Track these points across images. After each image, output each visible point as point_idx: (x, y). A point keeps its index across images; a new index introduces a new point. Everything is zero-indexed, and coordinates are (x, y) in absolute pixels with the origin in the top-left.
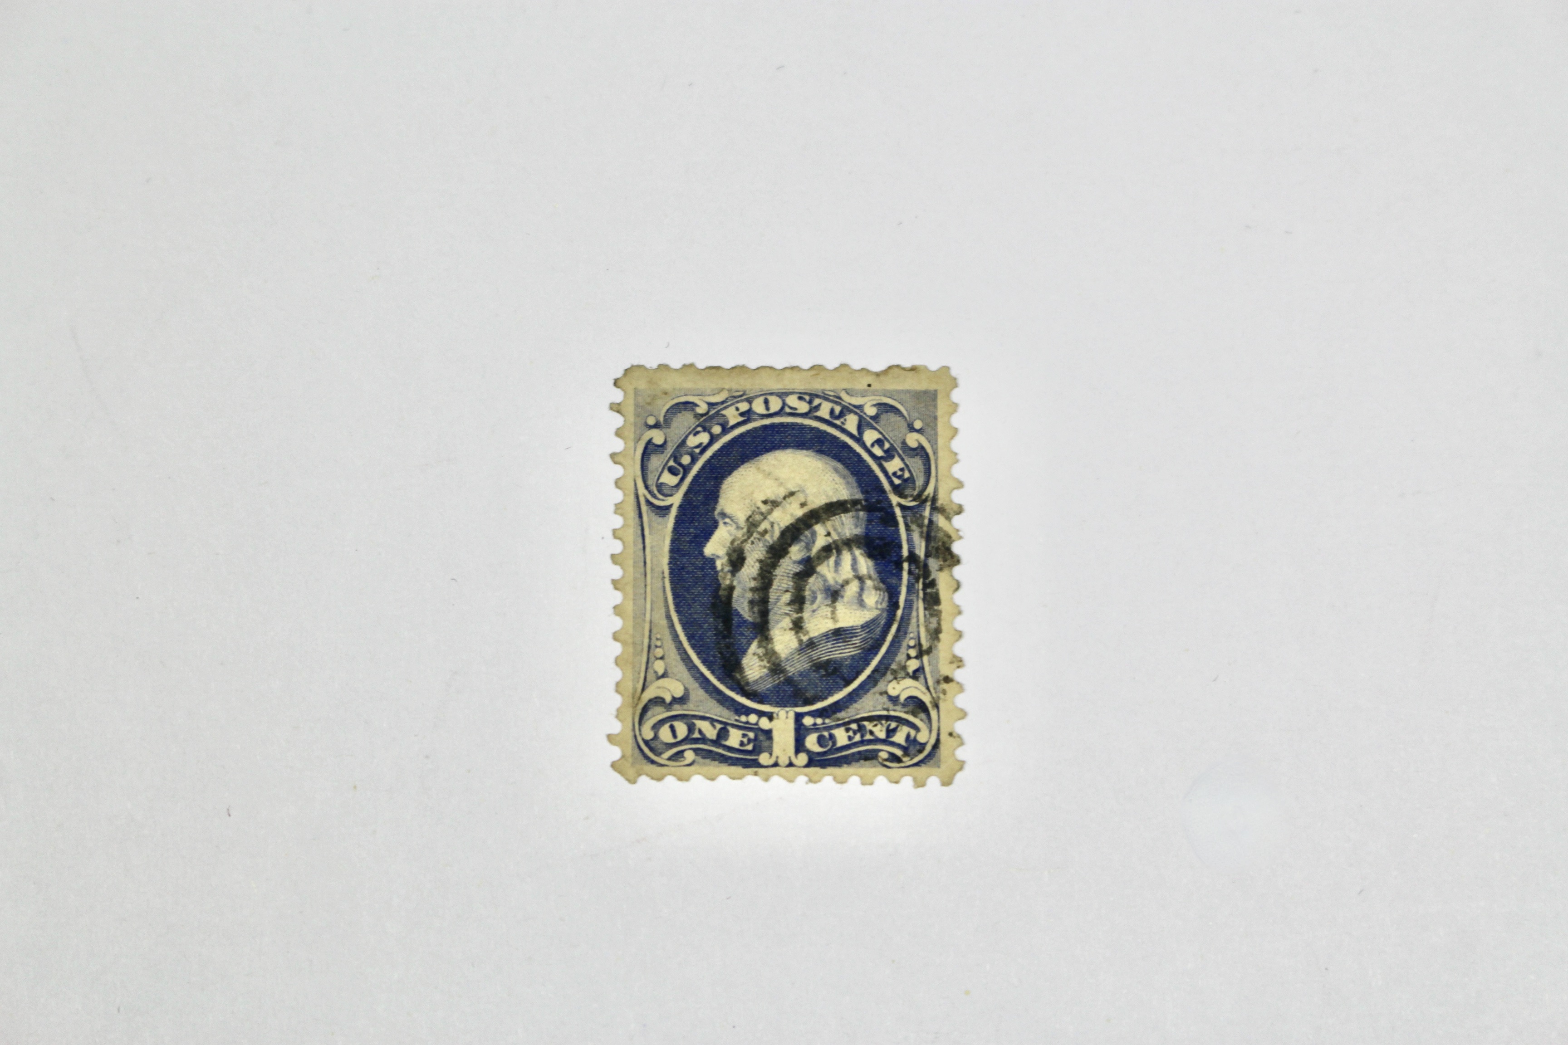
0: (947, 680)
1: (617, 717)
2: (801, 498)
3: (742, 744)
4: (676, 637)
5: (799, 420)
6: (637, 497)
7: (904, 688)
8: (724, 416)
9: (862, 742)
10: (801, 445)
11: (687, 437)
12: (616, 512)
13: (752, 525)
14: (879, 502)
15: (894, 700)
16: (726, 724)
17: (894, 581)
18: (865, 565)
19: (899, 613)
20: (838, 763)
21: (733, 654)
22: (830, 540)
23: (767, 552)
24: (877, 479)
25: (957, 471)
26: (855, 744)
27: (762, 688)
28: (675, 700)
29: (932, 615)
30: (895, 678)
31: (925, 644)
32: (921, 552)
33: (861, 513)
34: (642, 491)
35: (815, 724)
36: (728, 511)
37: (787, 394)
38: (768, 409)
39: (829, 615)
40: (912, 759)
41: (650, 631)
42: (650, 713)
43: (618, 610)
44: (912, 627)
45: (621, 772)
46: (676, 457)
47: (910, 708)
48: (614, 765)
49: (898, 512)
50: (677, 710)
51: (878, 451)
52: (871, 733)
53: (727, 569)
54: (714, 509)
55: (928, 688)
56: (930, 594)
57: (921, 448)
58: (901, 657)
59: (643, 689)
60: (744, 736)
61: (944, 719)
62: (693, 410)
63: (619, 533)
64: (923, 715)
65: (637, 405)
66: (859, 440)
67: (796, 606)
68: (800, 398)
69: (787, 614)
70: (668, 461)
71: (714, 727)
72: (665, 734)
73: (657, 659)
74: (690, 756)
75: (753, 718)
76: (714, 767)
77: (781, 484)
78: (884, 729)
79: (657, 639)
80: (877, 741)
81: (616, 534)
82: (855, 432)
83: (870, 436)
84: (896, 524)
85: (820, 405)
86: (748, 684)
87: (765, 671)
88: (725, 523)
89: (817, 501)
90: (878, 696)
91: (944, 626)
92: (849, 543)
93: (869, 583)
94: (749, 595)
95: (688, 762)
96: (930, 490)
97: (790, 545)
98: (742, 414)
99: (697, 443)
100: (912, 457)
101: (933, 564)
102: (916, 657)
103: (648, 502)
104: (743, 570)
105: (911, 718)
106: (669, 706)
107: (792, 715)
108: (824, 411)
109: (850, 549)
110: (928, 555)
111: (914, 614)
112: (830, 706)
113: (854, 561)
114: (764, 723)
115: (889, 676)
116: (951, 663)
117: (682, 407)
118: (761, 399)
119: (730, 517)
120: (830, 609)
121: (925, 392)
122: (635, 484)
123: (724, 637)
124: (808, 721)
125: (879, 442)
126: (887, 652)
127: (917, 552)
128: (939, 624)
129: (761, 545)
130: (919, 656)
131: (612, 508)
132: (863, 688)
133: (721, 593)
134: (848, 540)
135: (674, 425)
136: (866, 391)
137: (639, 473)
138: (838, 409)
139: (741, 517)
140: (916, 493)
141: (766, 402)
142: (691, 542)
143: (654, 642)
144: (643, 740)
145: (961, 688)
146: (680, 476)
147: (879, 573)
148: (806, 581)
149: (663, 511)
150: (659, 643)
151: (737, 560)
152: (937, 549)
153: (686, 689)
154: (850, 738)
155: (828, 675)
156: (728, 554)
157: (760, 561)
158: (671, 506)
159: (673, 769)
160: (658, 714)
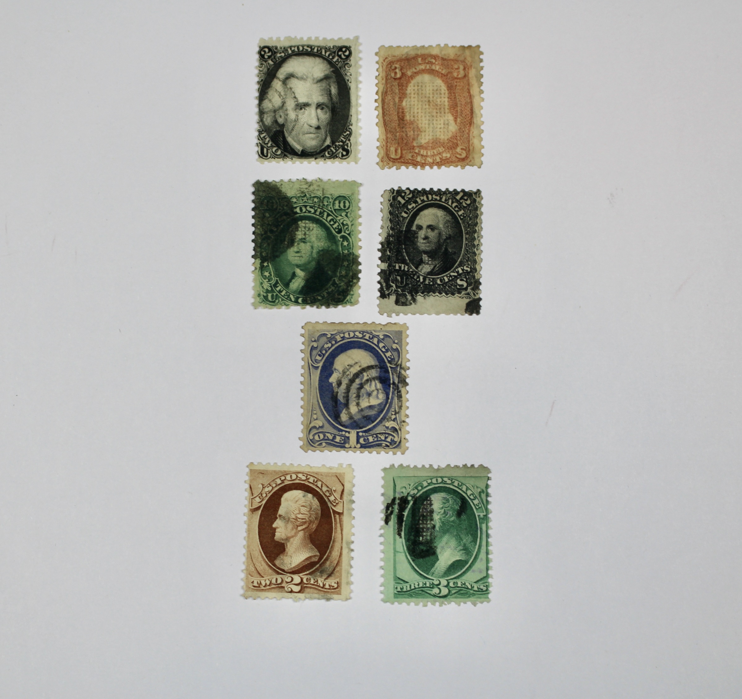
0: (404, 422)
1: (302, 432)
2: (359, 364)
3: (340, 441)
4: (320, 407)
5: (359, 340)
6: (309, 363)
7: (390, 424)
8: (336, 338)
9: (377, 441)
10: (359, 347)
11: (324, 345)
12: (302, 368)
13: (344, 373)
14: (384, 366)
15: (387, 428)
16: (335, 434)
17: (388, 391)
18: (379, 385)
19: (389, 400)
20: (370, 447)
21: (338, 413)
22: (368, 377)
23: (349, 381)
24: (383, 358)
25: (408, 356)
26: (375, 441)
27: (346, 424)
28: (320, 427)
29: (399, 401)
30: (388, 421)
31: (397, 410)
32: (396, 382)
33: (378, 369)
34: (310, 362)
35: (363, 435)
36: (337, 368)
37: (355, 331)
38: (349, 336)
39: (368, 401)
40: (392, 446)
41: (312, 405)
42: (312, 431)
43: (302, 399)
44: (393, 405)
45: (303, 450)
46: (321, 351)
47: (392, 430)
48: (301, 447)
49: (389, 369)
50: (320, 430)
51: (383, 350)
52: (380, 438)
53: (336, 386)
54: (332, 367)
55: (398, 424)
56: (399, 395)
57: (397, 349)
58: (390, 414)
59: (310, 423)
60: (341, 438)
61: (403, 434)
62: (326, 336)
63: (303, 375)
64: (396, 433)
65: (309, 335)
66: (378, 346)
67: (357, 398)
68: (360, 333)
69: (355, 401)
70: (318, 352)
71: (332, 435)
72: (317, 438)
73: (314, 414)
74: (324, 444)
75: (344, 433)
76: (331, 448)
77: (353, 360)
78: (384, 437)
79: (315, 408)
80: (382, 440)
81: (302, 375)
82: (376, 343)
83: (381, 345)
84: (389, 373)
85: (366, 335)
86: (342, 422)
87: (348, 418)
88: (336, 372)
89: (364, 365)
90: (382, 426)
91: (403, 405)
92: (374, 379)
93: (380, 391)
94: (343, 395)
95: (323, 446)
96: (399, 362)
97: (356, 379)
98: (341, 338)
99: (327, 347)
100: (394, 352)
101: (400, 385)
102: (394, 415)
103: (312, 365)
104: (341, 387)
105: (392, 433)
106: (318, 429)
107: (356, 432)
108: (367, 337)
109: (374, 381)
110: (398, 383)
111: (394, 401)
112: (367, 429)
113: (376, 384)
114: (347, 435)
115: (386, 420)
116: (405, 416)
117: (323, 335)
118: (348, 333)
119: (337, 370)
120: (368, 399)
121: (399, 331)
122: (308, 359)
123: (335, 408)
124: (361, 434)
125: (384, 347)
126: (385, 413)
127: (395, 382)
128: (402, 404)
129: (347, 379)
130: (395, 414)
131: (301, 367)
132: (378, 424)
133: (334, 394)
134: (374, 377)
135: (320, 341)
136: (380, 330)
137: (309, 356)
138: (371, 336)
139: (341, 370)
140: (395, 363)
141: (349, 334)
142: (325, 378)
143: (313, 409)
144: (310, 439)
145: (408, 424)
146: (322, 357)
147: (383, 388)
148: (361, 391)
149: (317, 368)
150: (315, 409)
151: (339, 384)
152: (401, 381)
153: (323, 423)
154: (373, 439)
155: (367, 420)
156: (337, 382)
157: (346, 384)
158: (319, 366)
159: (319, 448)
160: (314, 431)
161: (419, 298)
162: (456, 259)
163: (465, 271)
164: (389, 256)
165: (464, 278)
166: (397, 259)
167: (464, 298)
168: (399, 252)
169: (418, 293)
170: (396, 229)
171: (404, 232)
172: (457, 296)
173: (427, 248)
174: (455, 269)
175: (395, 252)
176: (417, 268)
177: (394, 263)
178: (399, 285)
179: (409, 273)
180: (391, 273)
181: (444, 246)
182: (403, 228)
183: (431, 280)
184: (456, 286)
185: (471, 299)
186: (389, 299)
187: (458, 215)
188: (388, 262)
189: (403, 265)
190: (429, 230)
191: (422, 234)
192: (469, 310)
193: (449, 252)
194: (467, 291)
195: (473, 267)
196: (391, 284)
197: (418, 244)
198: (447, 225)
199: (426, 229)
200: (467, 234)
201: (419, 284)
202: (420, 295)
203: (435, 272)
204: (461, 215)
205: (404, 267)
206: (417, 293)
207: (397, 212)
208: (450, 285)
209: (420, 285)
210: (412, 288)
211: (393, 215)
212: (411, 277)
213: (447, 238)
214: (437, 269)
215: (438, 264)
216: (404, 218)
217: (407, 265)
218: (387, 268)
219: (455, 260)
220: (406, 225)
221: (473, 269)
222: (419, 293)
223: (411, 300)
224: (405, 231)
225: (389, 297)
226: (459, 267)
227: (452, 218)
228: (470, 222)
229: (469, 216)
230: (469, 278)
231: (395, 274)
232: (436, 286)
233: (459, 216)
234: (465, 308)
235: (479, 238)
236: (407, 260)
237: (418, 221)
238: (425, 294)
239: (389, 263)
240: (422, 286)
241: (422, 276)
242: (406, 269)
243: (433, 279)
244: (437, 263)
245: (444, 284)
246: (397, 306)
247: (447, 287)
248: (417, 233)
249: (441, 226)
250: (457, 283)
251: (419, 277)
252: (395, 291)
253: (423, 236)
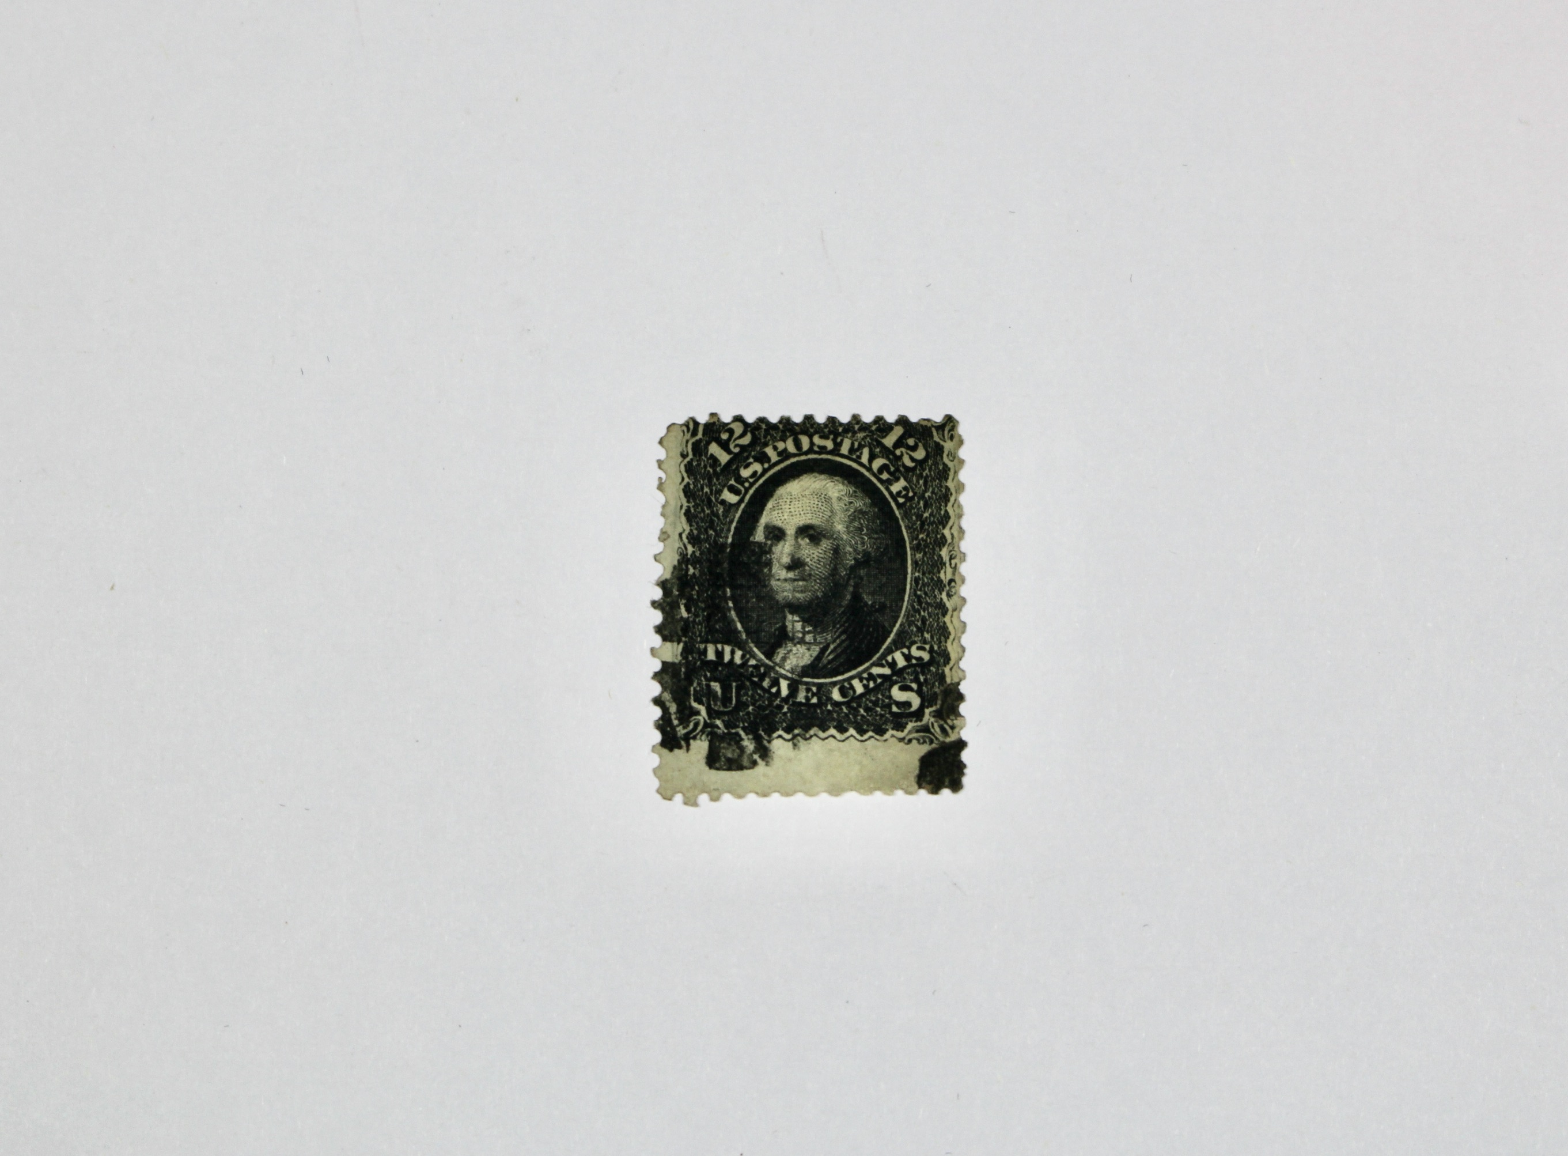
161: (780, 746)
162: (887, 624)
163: (914, 661)
164: (686, 621)
165: (912, 681)
166: (711, 630)
167: (914, 742)
168: (715, 610)
169: (774, 732)
170: (706, 540)
171: (728, 550)
172: (893, 736)
173: (798, 595)
174: (884, 656)
175: (704, 610)
176: (769, 655)
177: (701, 642)
178: (718, 707)
179: (747, 671)
180: (692, 672)
181: (851, 589)
182: (727, 537)
183: (814, 689)
184: (889, 706)
185: (934, 746)
186: (688, 750)
187: (891, 493)
188: (683, 639)
189: (728, 649)
190: (804, 542)
191: (783, 552)
192: (928, 779)
193: (866, 604)
194: (921, 720)
195: (939, 647)
196: (695, 705)
197: (773, 583)
198: (856, 524)
199: (796, 538)
200: (916, 549)
201: (778, 702)
202: (780, 736)
203: (825, 666)
204: (899, 493)
205: (733, 653)
206: (771, 730)
207: (706, 490)
208: (870, 705)
209: (780, 707)
210: (756, 717)
211: (694, 500)
212: (753, 683)
213: (858, 564)
214: (831, 657)
215: (834, 641)
216: (729, 507)
217: (740, 648)
218: (680, 658)
219: (883, 627)
220: (736, 528)
221: (939, 654)
222: (778, 730)
223: (754, 752)
224: (732, 544)
225: (688, 745)
226: (897, 649)
227: (874, 504)
228: (926, 515)
229: (922, 497)
230: (926, 680)
231: (705, 676)
232: (829, 707)
233: (894, 497)
234: (917, 772)
235: (953, 562)
236: (740, 632)
237: (770, 515)
238: (796, 731)
239: (685, 643)
240: (785, 710)
241: (786, 678)
242: (738, 660)
243: (820, 686)
244: (829, 637)
245: (853, 701)
246: (713, 772)
247: (862, 711)
248: (770, 552)
249: (840, 527)
250: (890, 697)
251: (775, 683)
252: (706, 725)
253: (786, 560)
